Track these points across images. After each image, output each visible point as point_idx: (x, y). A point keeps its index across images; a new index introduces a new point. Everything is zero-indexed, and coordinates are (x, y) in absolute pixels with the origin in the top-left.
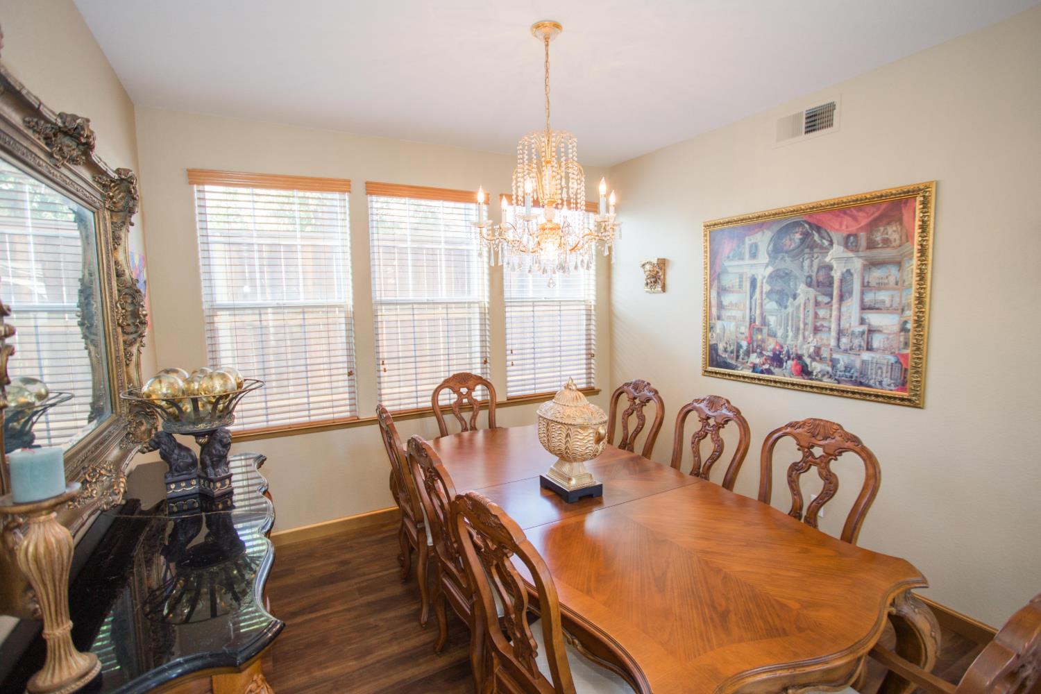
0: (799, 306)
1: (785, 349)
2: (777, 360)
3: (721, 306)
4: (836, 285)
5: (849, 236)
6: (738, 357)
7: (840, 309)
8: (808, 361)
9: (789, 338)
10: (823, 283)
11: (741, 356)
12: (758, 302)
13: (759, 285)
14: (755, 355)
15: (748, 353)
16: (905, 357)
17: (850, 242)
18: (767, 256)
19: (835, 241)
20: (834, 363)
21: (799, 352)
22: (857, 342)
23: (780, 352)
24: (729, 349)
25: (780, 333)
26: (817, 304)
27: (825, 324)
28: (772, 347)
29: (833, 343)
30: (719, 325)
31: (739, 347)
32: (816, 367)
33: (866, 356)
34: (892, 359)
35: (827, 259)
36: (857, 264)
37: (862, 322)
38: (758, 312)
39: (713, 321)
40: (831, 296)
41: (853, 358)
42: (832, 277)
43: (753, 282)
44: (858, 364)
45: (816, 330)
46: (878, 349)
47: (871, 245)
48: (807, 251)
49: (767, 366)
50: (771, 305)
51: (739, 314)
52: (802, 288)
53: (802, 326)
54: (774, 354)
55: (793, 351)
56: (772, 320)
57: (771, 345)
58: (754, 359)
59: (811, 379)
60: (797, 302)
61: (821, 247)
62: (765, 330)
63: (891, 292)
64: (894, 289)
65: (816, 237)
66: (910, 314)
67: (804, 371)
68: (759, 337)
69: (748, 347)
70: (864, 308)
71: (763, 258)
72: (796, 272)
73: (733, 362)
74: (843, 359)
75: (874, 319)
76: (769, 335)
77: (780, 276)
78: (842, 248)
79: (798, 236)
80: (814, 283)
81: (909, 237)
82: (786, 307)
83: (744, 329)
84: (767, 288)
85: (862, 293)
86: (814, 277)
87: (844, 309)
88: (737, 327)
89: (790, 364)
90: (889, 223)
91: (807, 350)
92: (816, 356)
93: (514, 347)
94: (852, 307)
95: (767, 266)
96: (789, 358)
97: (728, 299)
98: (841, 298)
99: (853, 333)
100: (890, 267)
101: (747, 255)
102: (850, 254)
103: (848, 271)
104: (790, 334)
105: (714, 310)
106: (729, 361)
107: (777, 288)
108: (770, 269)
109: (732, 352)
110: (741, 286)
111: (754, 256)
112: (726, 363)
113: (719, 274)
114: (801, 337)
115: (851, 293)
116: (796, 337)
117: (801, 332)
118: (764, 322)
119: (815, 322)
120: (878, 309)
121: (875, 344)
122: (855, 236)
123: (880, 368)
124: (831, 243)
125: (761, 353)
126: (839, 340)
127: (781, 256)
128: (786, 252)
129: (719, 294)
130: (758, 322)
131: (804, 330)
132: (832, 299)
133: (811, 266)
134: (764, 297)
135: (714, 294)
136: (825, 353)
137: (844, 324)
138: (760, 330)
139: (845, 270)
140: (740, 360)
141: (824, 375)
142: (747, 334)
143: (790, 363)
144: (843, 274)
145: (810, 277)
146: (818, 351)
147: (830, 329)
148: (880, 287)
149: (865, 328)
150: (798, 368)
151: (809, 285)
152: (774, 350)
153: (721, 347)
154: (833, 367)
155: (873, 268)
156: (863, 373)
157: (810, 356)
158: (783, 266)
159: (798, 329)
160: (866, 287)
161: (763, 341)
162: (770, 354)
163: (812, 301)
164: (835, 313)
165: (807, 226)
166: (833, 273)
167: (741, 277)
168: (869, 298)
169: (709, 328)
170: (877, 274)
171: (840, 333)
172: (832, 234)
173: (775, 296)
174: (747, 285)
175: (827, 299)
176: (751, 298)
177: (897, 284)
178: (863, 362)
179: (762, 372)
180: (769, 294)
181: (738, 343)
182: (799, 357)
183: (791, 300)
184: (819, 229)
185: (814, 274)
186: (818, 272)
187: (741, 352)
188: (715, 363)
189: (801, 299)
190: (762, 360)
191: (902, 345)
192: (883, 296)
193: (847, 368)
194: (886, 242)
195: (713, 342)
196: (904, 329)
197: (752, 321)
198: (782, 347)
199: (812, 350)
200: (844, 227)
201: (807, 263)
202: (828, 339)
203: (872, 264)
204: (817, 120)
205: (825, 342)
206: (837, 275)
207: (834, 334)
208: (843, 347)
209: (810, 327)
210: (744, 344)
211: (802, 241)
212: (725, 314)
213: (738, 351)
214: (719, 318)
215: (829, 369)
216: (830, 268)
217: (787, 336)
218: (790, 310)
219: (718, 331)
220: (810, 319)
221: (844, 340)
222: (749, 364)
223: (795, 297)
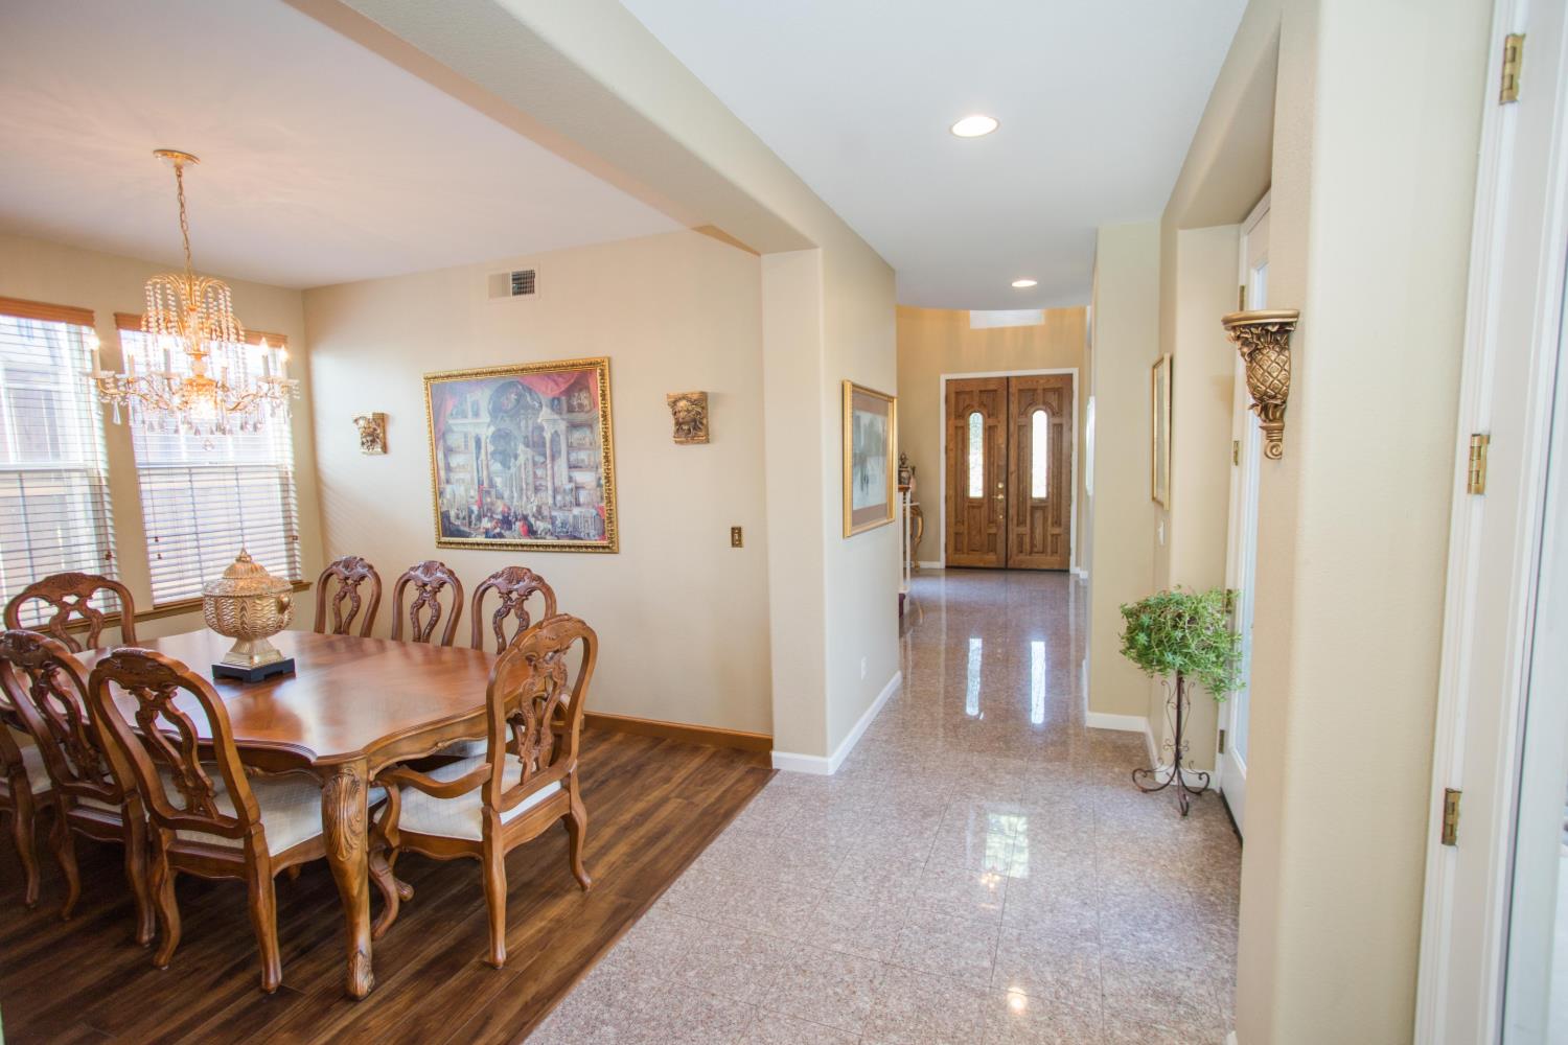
0: (520, 466)
1: (513, 511)
2: (506, 522)
3: (448, 468)
4: (548, 445)
5: (554, 399)
6: (470, 523)
7: (553, 468)
8: (532, 520)
9: (515, 500)
10: (536, 444)
11: (474, 522)
12: (484, 463)
13: (483, 445)
14: (486, 519)
15: (479, 518)
16: (602, 509)
17: (555, 404)
18: (488, 415)
19: (544, 403)
20: (553, 520)
21: (525, 513)
22: (568, 498)
23: (509, 514)
24: (461, 516)
25: (506, 494)
26: (535, 464)
27: (544, 484)
28: (500, 509)
29: (550, 501)
30: (449, 489)
31: (471, 512)
32: (540, 526)
33: (576, 511)
34: (594, 512)
35: (539, 421)
36: (562, 426)
37: (571, 479)
38: (485, 473)
39: (442, 486)
40: (545, 455)
41: (567, 513)
42: (544, 438)
43: (478, 442)
44: (571, 520)
45: (537, 489)
46: (584, 504)
47: (571, 410)
48: (522, 411)
49: (498, 530)
50: (496, 467)
51: (467, 477)
52: (521, 448)
53: (524, 486)
54: (503, 516)
55: (519, 512)
56: (498, 481)
57: (500, 507)
58: (486, 523)
59: (537, 538)
60: (518, 463)
61: (534, 408)
62: (493, 492)
63: (588, 452)
64: (589, 449)
65: (529, 398)
66: (602, 470)
67: (531, 531)
68: (489, 500)
69: (479, 511)
70: (572, 467)
71: (485, 418)
72: (516, 433)
73: (466, 529)
74: (559, 516)
75: (580, 477)
76: (497, 498)
77: (501, 436)
78: (549, 411)
79: (513, 396)
80: (531, 443)
81: (595, 404)
82: (509, 468)
83: (474, 493)
84: (491, 448)
85: (568, 454)
86: (530, 438)
87: (556, 468)
88: (467, 490)
89: (518, 525)
90: (581, 390)
91: (530, 510)
92: (539, 514)
93: (159, 533)
94: (562, 463)
95: (489, 426)
96: (517, 520)
97: (455, 461)
98: (553, 458)
99: (565, 490)
100: (585, 429)
101: (470, 414)
102: (556, 417)
103: (556, 432)
104: (515, 495)
105: (442, 473)
106: (462, 528)
107: (500, 448)
108: (492, 429)
109: (464, 518)
110: (466, 446)
111: (476, 414)
112: (459, 531)
113: (444, 434)
114: (525, 498)
115: (560, 452)
116: (521, 497)
117: (524, 492)
118: (492, 485)
119: (534, 482)
120: (581, 467)
121: (582, 500)
122: (559, 399)
123: (587, 521)
124: (541, 406)
125: (492, 517)
126: (554, 498)
127: (500, 416)
128: (506, 412)
129: (445, 456)
130: (486, 485)
131: (527, 489)
132: (546, 458)
133: (527, 427)
134: (489, 457)
135: (441, 456)
136: (545, 512)
137: (557, 483)
138: (488, 493)
139: (553, 431)
140: (473, 526)
141: (546, 533)
142: (477, 498)
143: (518, 523)
144: (552, 435)
145: (526, 437)
146: (539, 508)
147: (547, 488)
148: (580, 447)
149: (572, 485)
150: (526, 527)
151: (527, 446)
152: (503, 513)
153: (452, 514)
154: (553, 524)
155: (574, 431)
156: (575, 528)
157: (533, 516)
158: (502, 426)
159: (521, 490)
160: (570, 447)
161: (492, 504)
162: (500, 517)
163: (530, 461)
164: (549, 472)
165: (520, 387)
166: (545, 434)
167: (466, 436)
168: (573, 456)
169: (439, 493)
170: (577, 435)
171: (555, 491)
172: (541, 396)
173: (499, 457)
174: (472, 445)
175: (542, 459)
176: (477, 459)
177: (591, 444)
178: (575, 517)
179: (494, 537)
180: (493, 454)
181: (469, 508)
182: (525, 518)
183: (513, 460)
184: (530, 391)
185: (530, 434)
186: (533, 432)
187: (473, 516)
188: (448, 532)
189: (522, 459)
190: (494, 523)
191: (599, 499)
192: (583, 455)
193: (564, 524)
194: (581, 406)
195: (444, 509)
196: (599, 485)
197: (480, 483)
198: (509, 509)
199: (535, 509)
200: (549, 391)
201: (523, 424)
202: (547, 498)
203: (574, 426)
204: (523, 283)
205: (544, 500)
206: (548, 436)
207: (550, 492)
208: (558, 505)
209: (531, 487)
210: (475, 508)
211: (518, 401)
212: (454, 476)
213: (470, 517)
214: (448, 482)
215: (550, 526)
216: (541, 429)
217: (513, 497)
218: (513, 470)
219: (448, 497)
220: (531, 479)
221: (559, 498)
222: (482, 530)
223: (516, 457)
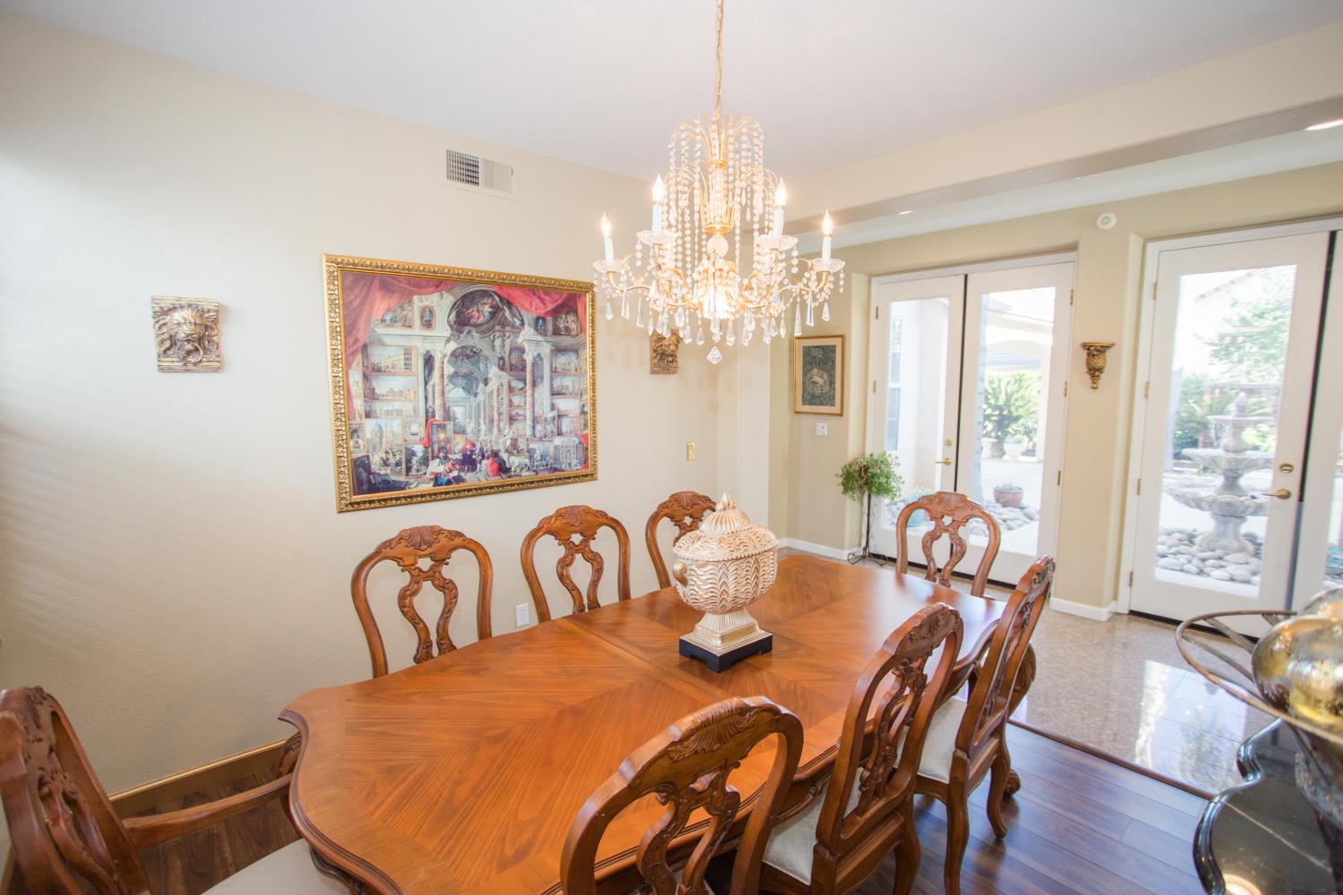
0: (492, 392)
1: (478, 447)
2: (469, 462)
3: (371, 395)
4: (529, 368)
5: (538, 318)
6: (408, 469)
7: (533, 395)
8: (504, 456)
9: (482, 432)
10: (515, 367)
11: (415, 467)
12: (438, 389)
13: (437, 365)
14: (437, 461)
15: (425, 461)
16: (585, 437)
17: (539, 322)
18: (448, 328)
19: (526, 321)
20: (530, 453)
21: (495, 448)
22: (550, 428)
23: (472, 452)
24: (392, 461)
25: (470, 428)
26: (511, 390)
27: (521, 412)
28: (460, 447)
29: (529, 432)
30: (369, 427)
31: (410, 454)
32: (514, 462)
33: (558, 441)
34: (577, 441)
35: (519, 340)
36: (546, 349)
37: (553, 407)
38: (438, 402)
39: (358, 420)
40: (524, 380)
41: (547, 444)
42: (525, 361)
43: (429, 361)
44: (551, 451)
45: (512, 419)
46: (566, 433)
47: (556, 332)
48: (498, 327)
49: (455, 473)
50: (456, 393)
51: (407, 407)
52: (493, 371)
53: (496, 416)
54: (465, 455)
55: (487, 448)
56: (458, 412)
57: (459, 444)
58: (436, 467)
59: (510, 477)
60: (489, 388)
61: (513, 326)
62: (450, 426)
63: (572, 378)
64: (575, 375)
65: (507, 313)
66: (587, 397)
67: (502, 469)
68: (442, 436)
69: (426, 452)
70: (554, 394)
71: (442, 328)
72: (487, 352)
73: (402, 478)
74: (538, 448)
75: (563, 404)
76: (455, 432)
77: (466, 355)
78: (532, 330)
79: (487, 309)
80: (507, 366)
81: (582, 330)
82: (476, 395)
83: (418, 428)
84: (449, 370)
85: (552, 379)
86: (506, 359)
87: (536, 395)
88: (405, 426)
89: (485, 465)
90: (568, 313)
91: (502, 444)
92: (514, 448)
94: (543, 392)
95: (448, 340)
96: (483, 457)
97: (382, 385)
98: (534, 384)
99: (546, 420)
100: (571, 354)
101: (417, 322)
102: (540, 338)
103: (539, 355)
104: (483, 427)
105: (359, 404)
106: (393, 478)
107: (464, 370)
108: (453, 346)
109: (398, 464)
110: (407, 366)
111: (428, 324)
112: (386, 482)
113: (365, 347)
114: (495, 430)
115: (542, 378)
116: (490, 430)
117: (495, 423)
118: (448, 415)
119: (510, 411)
120: (564, 394)
121: (564, 429)
122: (544, 319)
123: (569, 451)
124: (523, 324)
125: (446, 457)
126: (534, 428)
127: (467, 330)
128: (475, 326)
129: (366, 377)
130: (439, 416)
131: (499, 420)
132: (525, 384)
133: (503, 346)
134: (446, 381)
135: (356, 377)
136: (522, 445)
137: (538, 411)
138: (442, 427)
139: (536, 354)
140: (413, 472)
141: (522, 469)
142: (422, 434)
143: (485, 462)
144: (534, 358)
145: (502, 358)
146: (514, 442)
147: (525, 417)
148: (565, 373)
149: (555, 413)
150: (496, 466)
151: (502, 368)
152: (463, 452)
153: (376, 461)
154: (531, 458)
155: (559, 355)
156: (556, 459)
157: (507, 451)
158: (469, 342)
159: (492, 421)
160: (554, 371)
161: (448, 441)
162: (459, 456)
163: (506, 387)
164: (529, 400)
165: (497, 299)
166: (525, 356)
167: (408, 353)
168: (557, 382)
170: (562, 360)
171: (535, 420)
172: (523, 313)
173: (460, 381)
174: (419, 365)
175: (520, 385)
176: (426, 383)
177: (576, 370)
178: (556, 447)
179: (449, 482)
180: (455, 375)
181: (407, 449)
182: (495, 454)
183: (481, 385)
184: (510, 305)
185: (506, 356)
186: (510, 354)
187: (415, 460)
188: (365, 487)
189: (493, 385)
190: (449, 465)
191: (582, 427)
192: (567, 382)
193: (543, 457)
194: (567, 329)
195: (359, 454)
196: (583, 413)
197: (429, 415)
198: (474, 445)
199: (508, 443)
200: (533, 309)
201: (498, 342)
202: (524, 429)
203: (558, 350)
205: (521, 432)
206: (529, 358)
207: (529, 422)
208: (538, 435)
209: (505, 417)
210: (419, 450)
211: (493, 315)
212: (378, 407)
213: (408, 461)
214: (368, 415)
215: (527, 461)
216: (522, 351)
217: (479, 431)
218: (481, 397)
219: (368, 436)
220: (505, 409)
221: (539, 428)
222: (428, 476)
223: (486, 382)
